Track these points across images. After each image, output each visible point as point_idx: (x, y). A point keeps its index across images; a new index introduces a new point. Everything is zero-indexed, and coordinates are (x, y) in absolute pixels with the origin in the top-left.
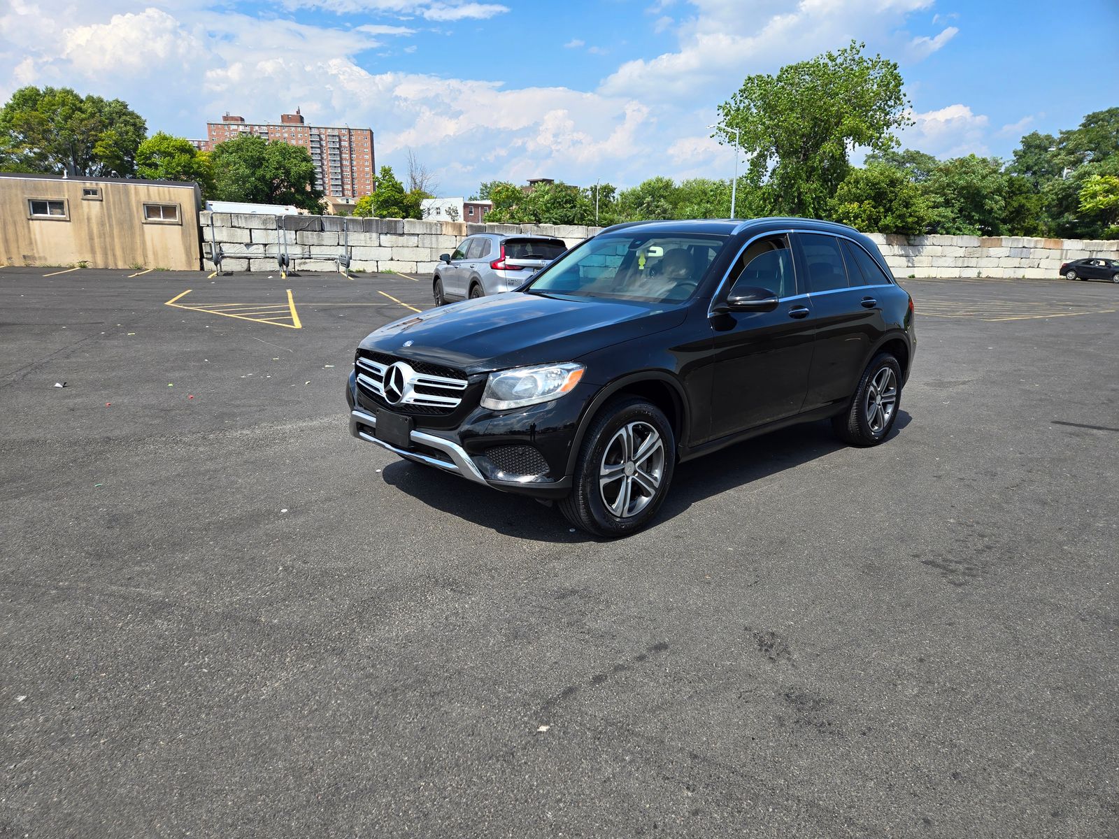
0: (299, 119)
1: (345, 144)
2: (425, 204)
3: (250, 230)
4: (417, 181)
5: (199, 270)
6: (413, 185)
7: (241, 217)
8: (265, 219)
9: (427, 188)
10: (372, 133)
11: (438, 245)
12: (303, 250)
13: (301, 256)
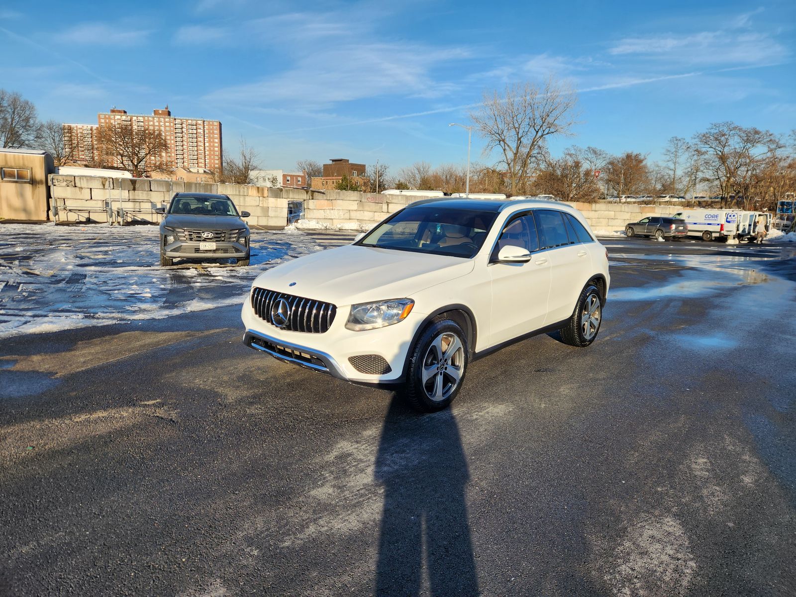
0: (167, 112)
1: (201, 131)
2: (252, 174)
3: (91, 189)
4: (247, 158)
5: (46, 219)
6: (244, 161)
7: (83, 179)
8: (104, 180)
9: (254, 162)
10: (220, 124)
11: (245, 203)
12: (134, 206)
13: (133, 210)
